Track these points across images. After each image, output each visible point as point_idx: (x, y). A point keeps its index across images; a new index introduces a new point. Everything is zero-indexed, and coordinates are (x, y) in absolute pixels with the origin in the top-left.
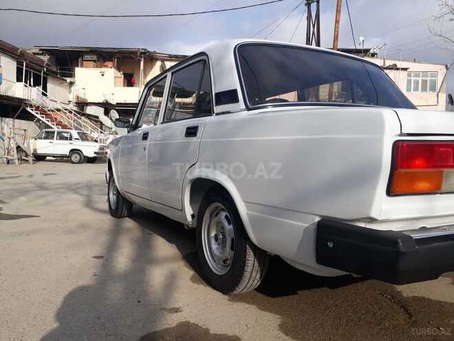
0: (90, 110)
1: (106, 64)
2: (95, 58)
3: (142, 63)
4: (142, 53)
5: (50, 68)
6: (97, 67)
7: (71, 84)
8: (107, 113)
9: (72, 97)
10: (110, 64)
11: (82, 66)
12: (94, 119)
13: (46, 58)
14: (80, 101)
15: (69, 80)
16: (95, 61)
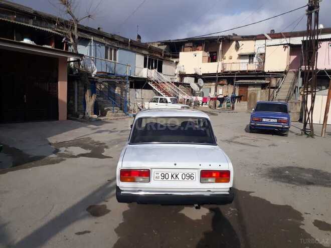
0: (186, 80)
1: (198, 48)
2: (191, 44)
3: (221, 46)
4: (221, 39)
5: (166, 54)
6: (193, 51)
7: (177, 63)
8: (196, 81)
9: (177, 72)
10: (200, 48)
11: (184, 51)
12: (188, 85)
13: (163, 48)
14: (181, 73)
15: (175, 60)
16: (191, 47)
